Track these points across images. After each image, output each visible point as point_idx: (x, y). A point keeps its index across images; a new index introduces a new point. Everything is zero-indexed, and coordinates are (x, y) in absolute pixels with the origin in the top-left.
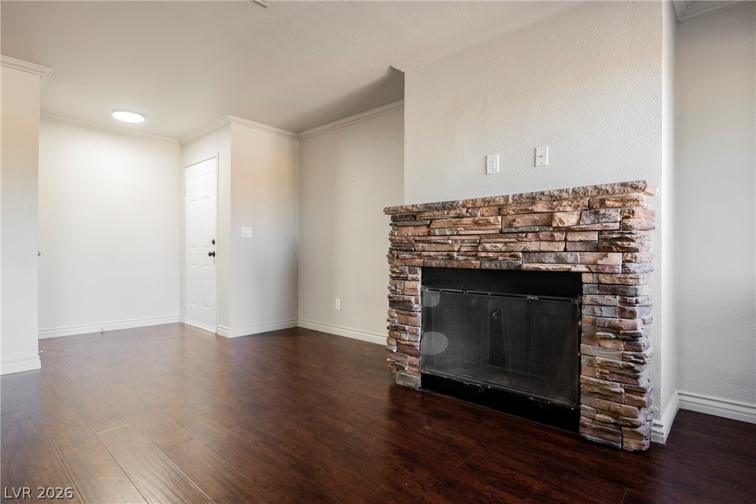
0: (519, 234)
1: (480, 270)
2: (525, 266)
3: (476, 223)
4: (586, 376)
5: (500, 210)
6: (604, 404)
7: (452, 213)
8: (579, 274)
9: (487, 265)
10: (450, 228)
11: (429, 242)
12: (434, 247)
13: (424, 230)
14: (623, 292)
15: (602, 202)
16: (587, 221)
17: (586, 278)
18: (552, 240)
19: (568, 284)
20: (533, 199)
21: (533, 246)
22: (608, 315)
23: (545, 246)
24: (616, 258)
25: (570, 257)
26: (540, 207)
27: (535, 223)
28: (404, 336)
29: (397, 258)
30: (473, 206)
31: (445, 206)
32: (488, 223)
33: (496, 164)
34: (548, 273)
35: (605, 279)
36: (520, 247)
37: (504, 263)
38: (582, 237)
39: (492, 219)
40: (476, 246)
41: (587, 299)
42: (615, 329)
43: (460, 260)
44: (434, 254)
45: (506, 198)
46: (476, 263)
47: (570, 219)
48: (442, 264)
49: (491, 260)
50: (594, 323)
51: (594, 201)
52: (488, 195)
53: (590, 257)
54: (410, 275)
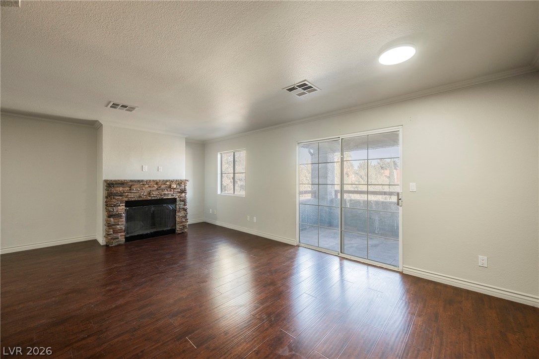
0: (163, 190)
1: (151, 200)
2: (165, 197)
3: (149, 187)
4: (178, 219)
5: (157, 184)
6: (181, 224)
7: (141, 183)
8: (176, 198)
9: (153, 198)
10: (140, 188)
11: (130, 192)
12: (133, 194)
13: (128, 189)
14: (184, 201)
15: (181, 183)
16: (178, 187)
17: (178, 199)
18: (171, 191)
19: (174, 201)
20: (167, 181)
21: (166, 193)
22: (182, 206)
23: (169, 193)
24: (184, 194)
25: (175, 195)
26: (168, 183)
27: (166, 187)
28: (118, 227)
29: (114, 198)
30: (148, 182)
31: (139, 181)
32: (154, 187)
33: (146, 168)
34: (170, 198)
35: (181, 199)
36: (163, 193)
37: (159, 197)
38: (177, 190)
39: (155, 186)
40: (149, 193)
41: (178, 203)
42: (183, 209)
43: (144, 198)
44: (133, 197)
45: (160, 181)
46: (150, 198)
47: (175, 186)
48: (137, 199)
49: (154, 197)
50: (179, 208)
51: (179, 183)
52: (155, 179)
53: (178, 194)
54: (121, 204)
